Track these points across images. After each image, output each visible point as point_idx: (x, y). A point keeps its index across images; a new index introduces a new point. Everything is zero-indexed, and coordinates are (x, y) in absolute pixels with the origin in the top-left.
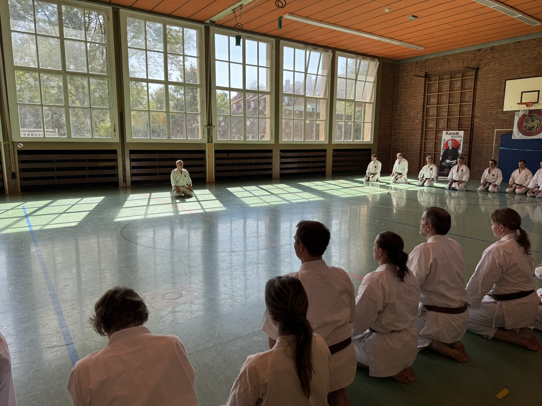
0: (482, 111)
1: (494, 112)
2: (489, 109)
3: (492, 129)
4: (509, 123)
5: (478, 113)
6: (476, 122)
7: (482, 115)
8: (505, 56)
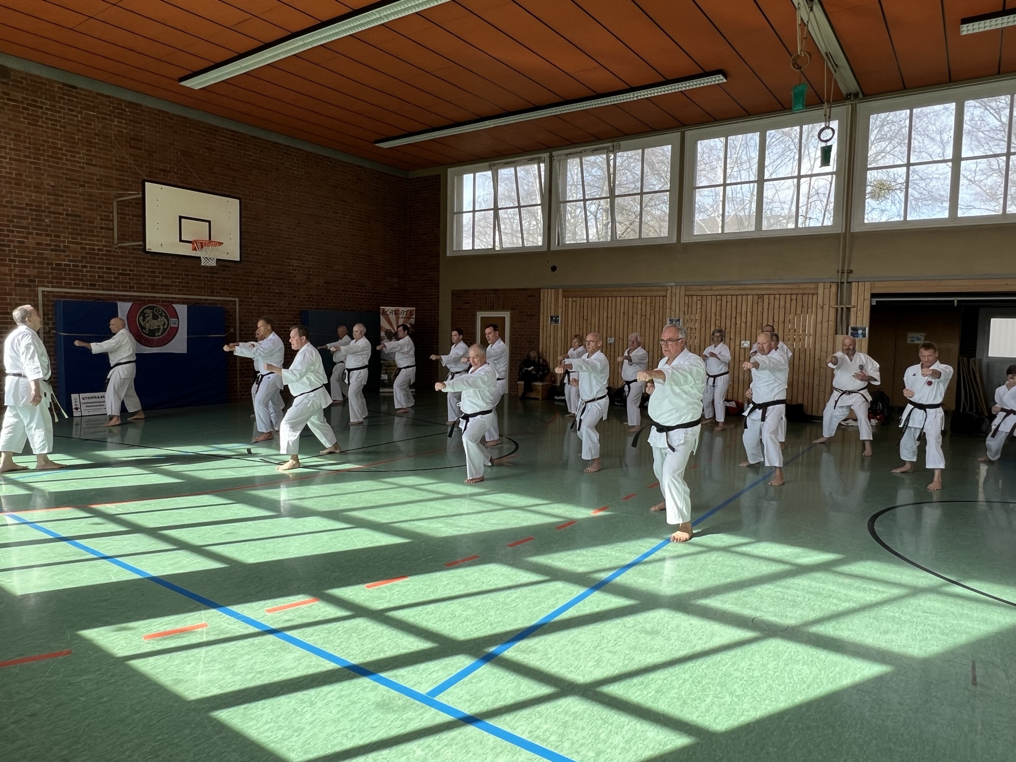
1: (30, 242)
2: (15, 234)
3: (29, 286)
4: (74, 275)
8: (41, 108)
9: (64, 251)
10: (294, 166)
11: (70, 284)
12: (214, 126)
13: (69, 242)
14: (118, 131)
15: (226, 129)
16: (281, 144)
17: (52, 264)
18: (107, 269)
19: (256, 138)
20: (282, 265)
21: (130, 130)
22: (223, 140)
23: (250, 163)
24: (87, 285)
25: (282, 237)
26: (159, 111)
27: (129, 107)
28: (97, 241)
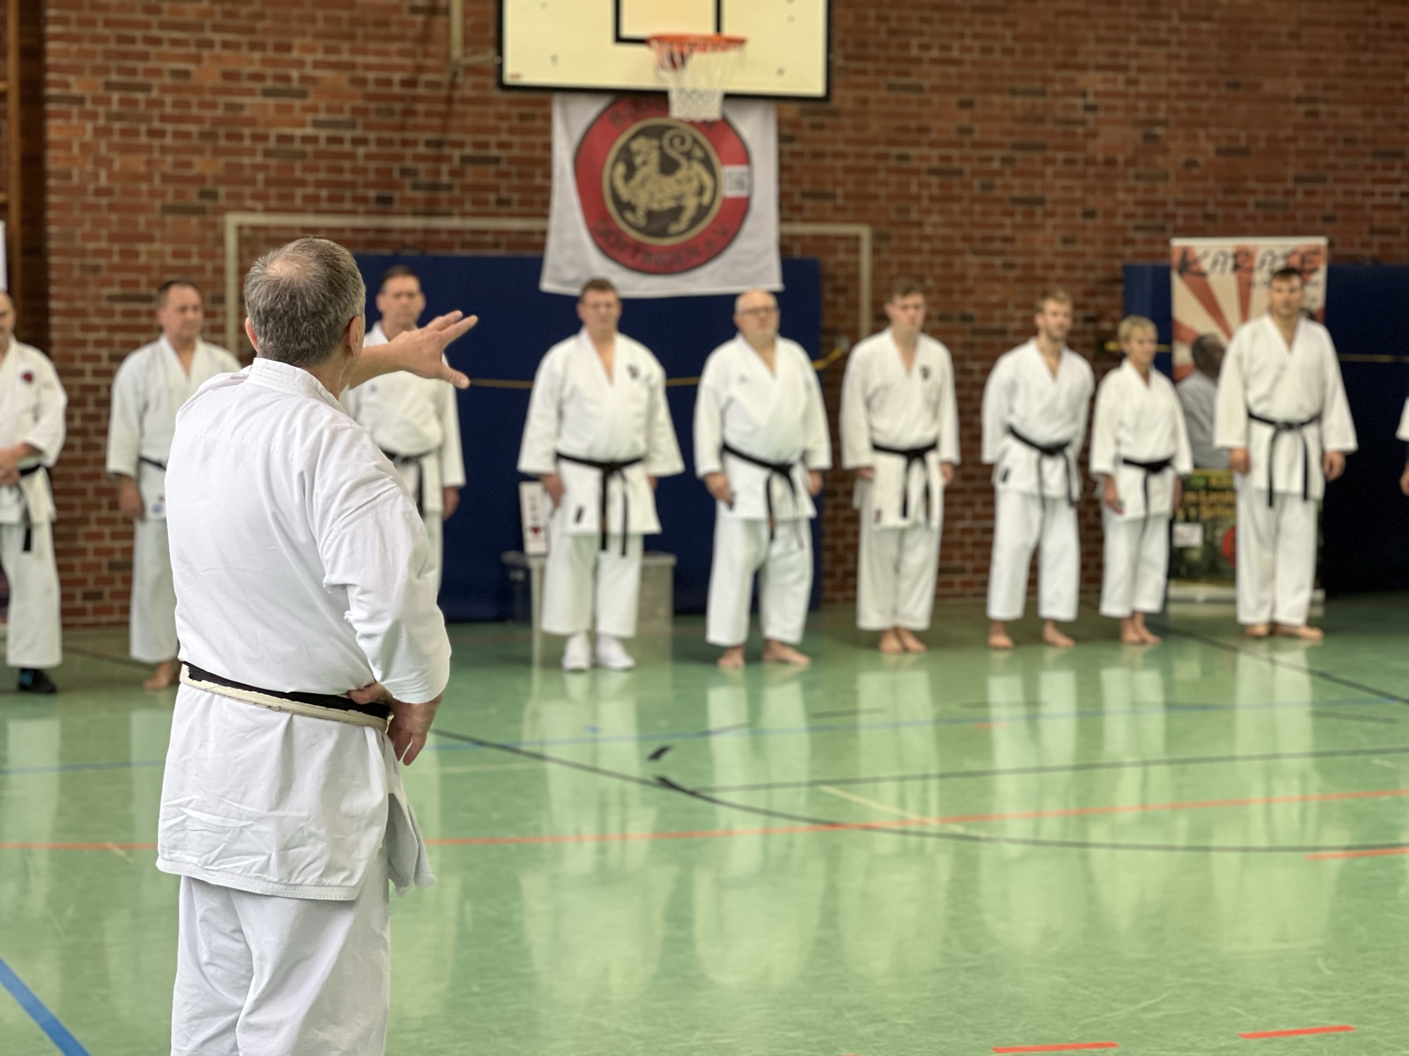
0: (108, 55)
1: (207, 73)
2: (165, 48)
3: (201, 211)
4: (331, 170)
5: (77, 70)
6: (66, 145)
7: (109, 86)
9: (302, 94)
11: (315, 199)
13: (317, 65)
17: (265, 138)
18: (429, 143)
24: (364, 200)
28: (402, 53)
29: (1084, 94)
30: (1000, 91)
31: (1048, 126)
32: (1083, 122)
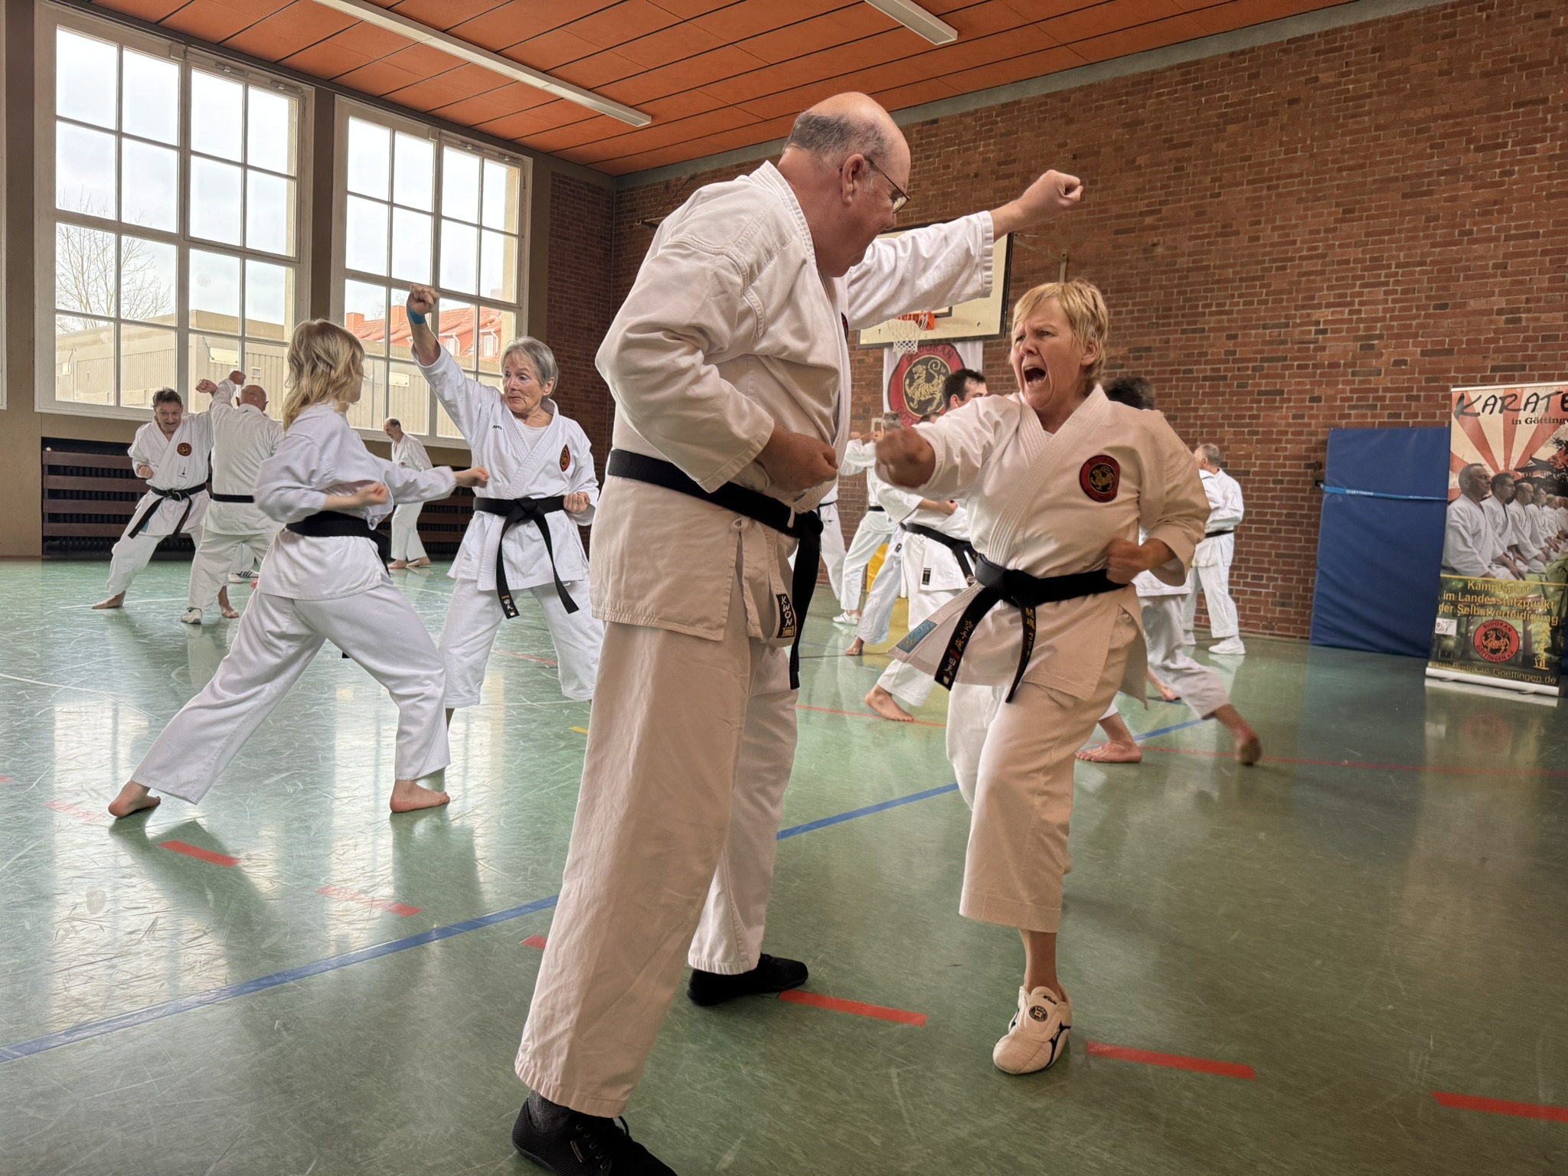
10: (1349, 73)
12: (1144, 73)
14: (986, 160)
15: (1171, 68)
16: (1312, 36)
19: (1243, 52)
20: (1287, 325)
21: (1000, 150)
22: (1162, 94)
23: (1220, 116)
25: (1292, 259)
26: (1048, 96)
27: (1002, 115)
29: (1318, 323)
30: (1257, 327)
31: (1289, 345)
32: (1316, 341)
